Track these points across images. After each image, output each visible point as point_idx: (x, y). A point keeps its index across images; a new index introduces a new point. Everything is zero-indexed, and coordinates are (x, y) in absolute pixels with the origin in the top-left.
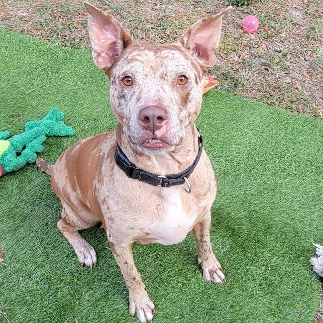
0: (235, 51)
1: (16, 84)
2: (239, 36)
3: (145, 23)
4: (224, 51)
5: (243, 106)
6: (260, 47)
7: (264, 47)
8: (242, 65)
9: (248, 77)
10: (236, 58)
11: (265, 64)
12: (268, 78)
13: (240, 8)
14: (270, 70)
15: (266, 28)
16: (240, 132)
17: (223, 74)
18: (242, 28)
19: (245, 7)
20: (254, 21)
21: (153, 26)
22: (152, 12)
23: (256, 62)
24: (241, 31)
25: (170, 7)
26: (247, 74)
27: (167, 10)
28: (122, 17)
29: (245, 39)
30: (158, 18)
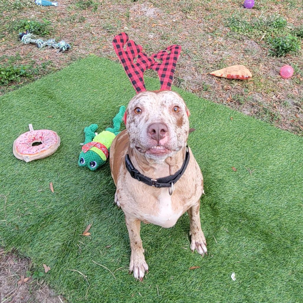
0: (273, 91)
1: (109, 99)
2: (277, 80)
3: (206, 63)
4: (265, 91)
5: (278, 134)
6: (294, 91)
7: (297, 91)
8: (279, 103)
9: (282, 113)
10: (274, 97)
11: (297, 104)
12: (298, 116)
13: (279, 58)
14: (300, 109)
15: (299, 76)
16: (274, 155)
17: (264, 109)
18: (280, 74)
19: (283, 58)
20: (290, 70)
21: (212, 66)
22: (212, 55)
23: (289, 102)
24: (279, 76)
25: (226, 53)
26: (282, 110)
27: (223, 55)
28: (189, 57)
29: (282, 83)
30: (217, 60)
